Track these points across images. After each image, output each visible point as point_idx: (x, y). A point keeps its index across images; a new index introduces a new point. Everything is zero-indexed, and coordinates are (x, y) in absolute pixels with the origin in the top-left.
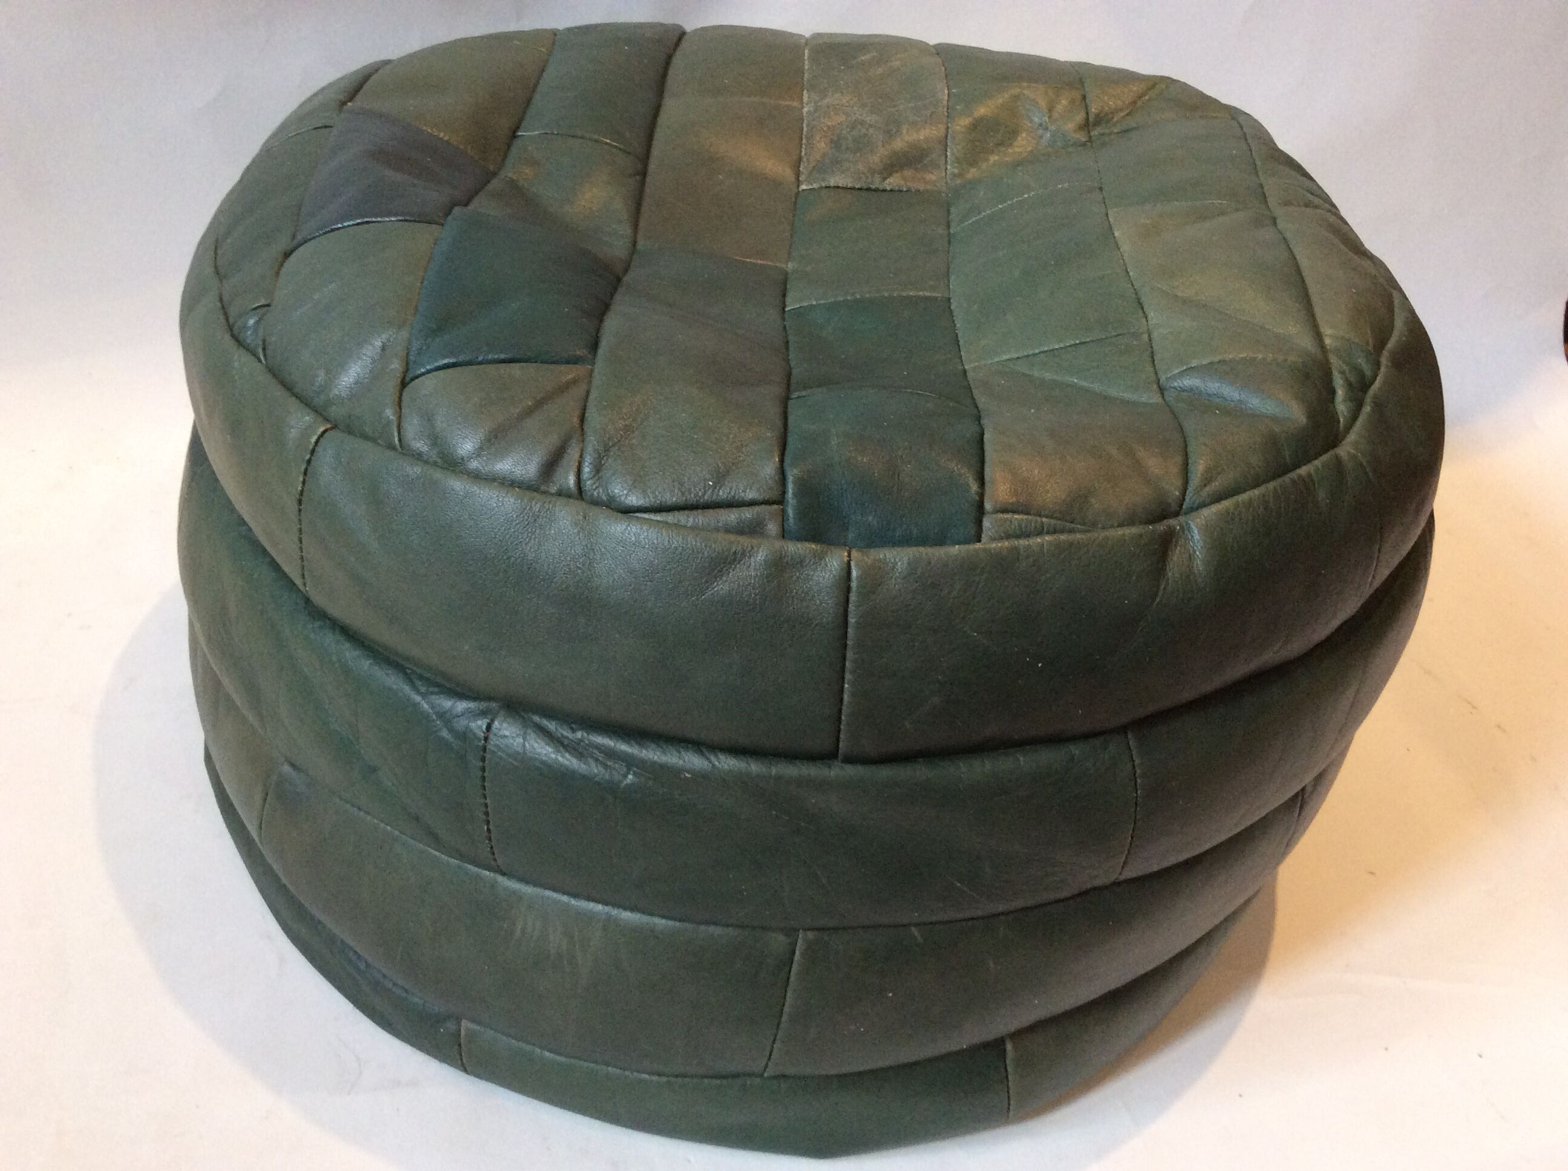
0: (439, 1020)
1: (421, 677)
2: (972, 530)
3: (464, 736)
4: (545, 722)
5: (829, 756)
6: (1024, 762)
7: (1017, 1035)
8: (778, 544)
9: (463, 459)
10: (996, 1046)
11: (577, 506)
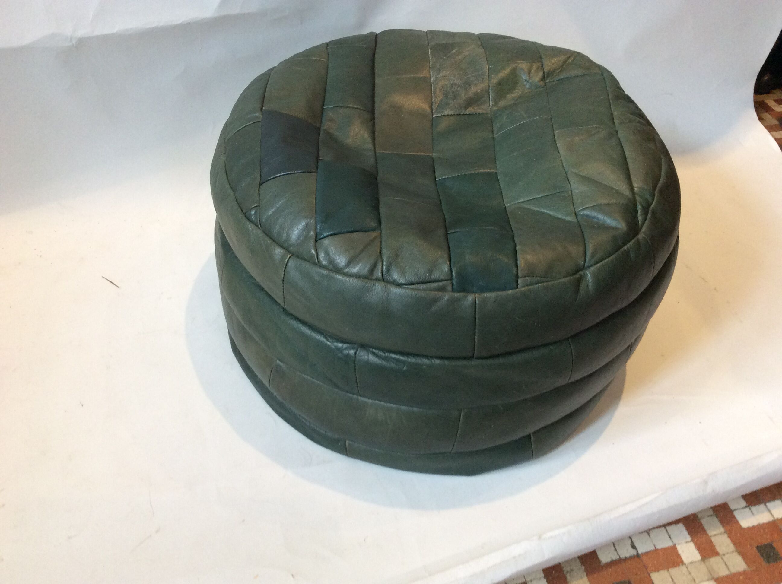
0: (338, 441)
1: (329, 336)
2: (515, 285)
3: (348, 356)
4: (374, 350)
5: (472, 357)
6: (536, 353)
7: (535, 433)
8: (451, 293)
9: (342, 268)
10: (529, 436)
11: (382, 284)
